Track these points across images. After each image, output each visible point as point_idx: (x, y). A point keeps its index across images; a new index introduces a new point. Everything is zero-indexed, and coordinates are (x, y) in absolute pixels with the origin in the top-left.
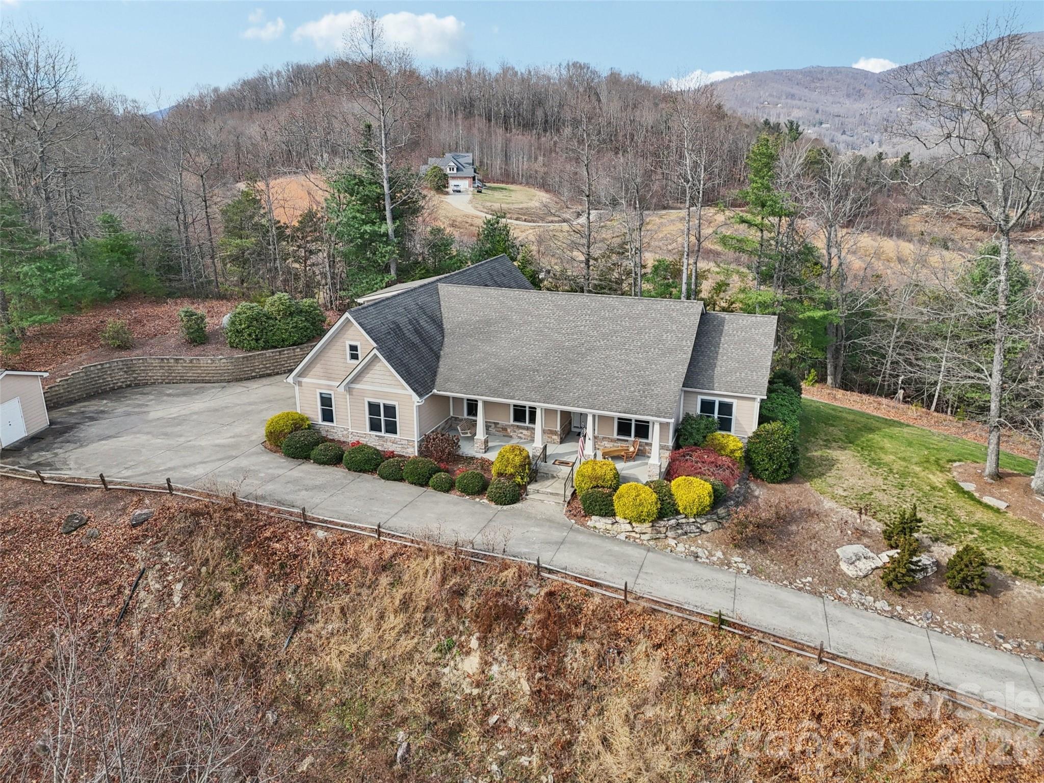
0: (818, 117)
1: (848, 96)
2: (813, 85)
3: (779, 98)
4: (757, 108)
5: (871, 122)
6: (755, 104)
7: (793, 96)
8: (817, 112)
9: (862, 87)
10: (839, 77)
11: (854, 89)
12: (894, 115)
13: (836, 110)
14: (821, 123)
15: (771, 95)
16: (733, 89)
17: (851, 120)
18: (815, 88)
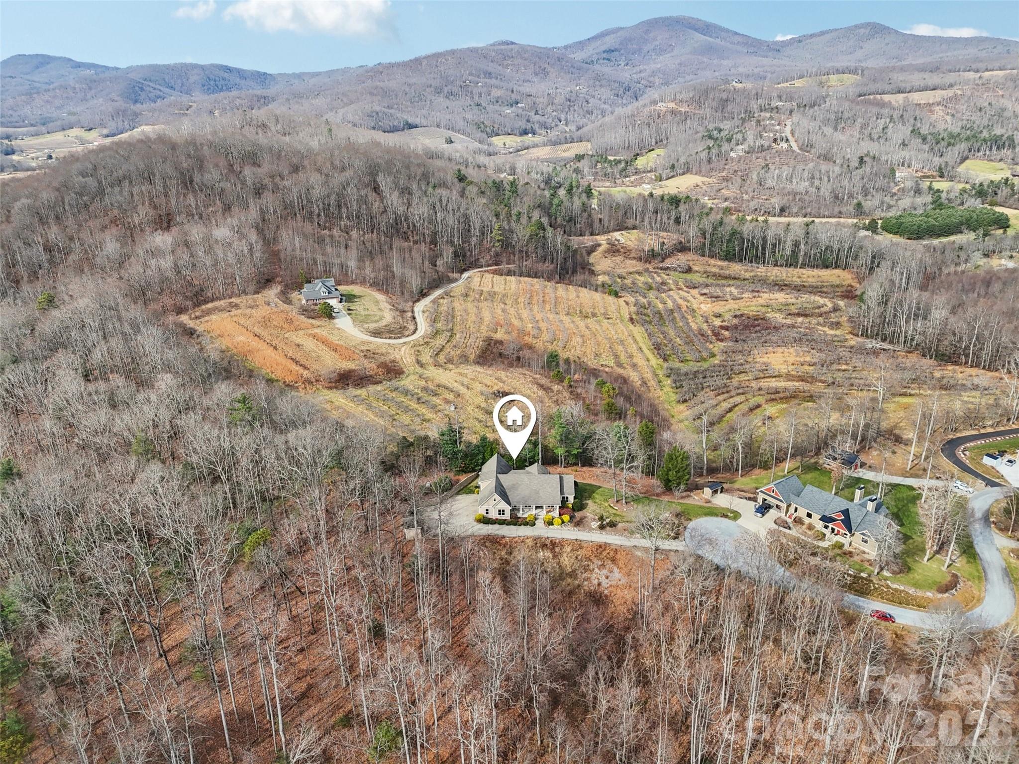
0: (514, 96)
1: (536, 74)
2: (505, 63)
3: (479, 77)
4: (461, 87)
5: (556, 102)
6: (458, 83)
7: (489, 75)
8: (512, 91)
9: (547, 66)
10: (526, 56)
11: (540, 67)
12: (574, 95)
13: (528, 90)
14: (517, 103)
15: (471, 74)
16: (437, 66)
17: (541, 100)
18: (508, 65)
